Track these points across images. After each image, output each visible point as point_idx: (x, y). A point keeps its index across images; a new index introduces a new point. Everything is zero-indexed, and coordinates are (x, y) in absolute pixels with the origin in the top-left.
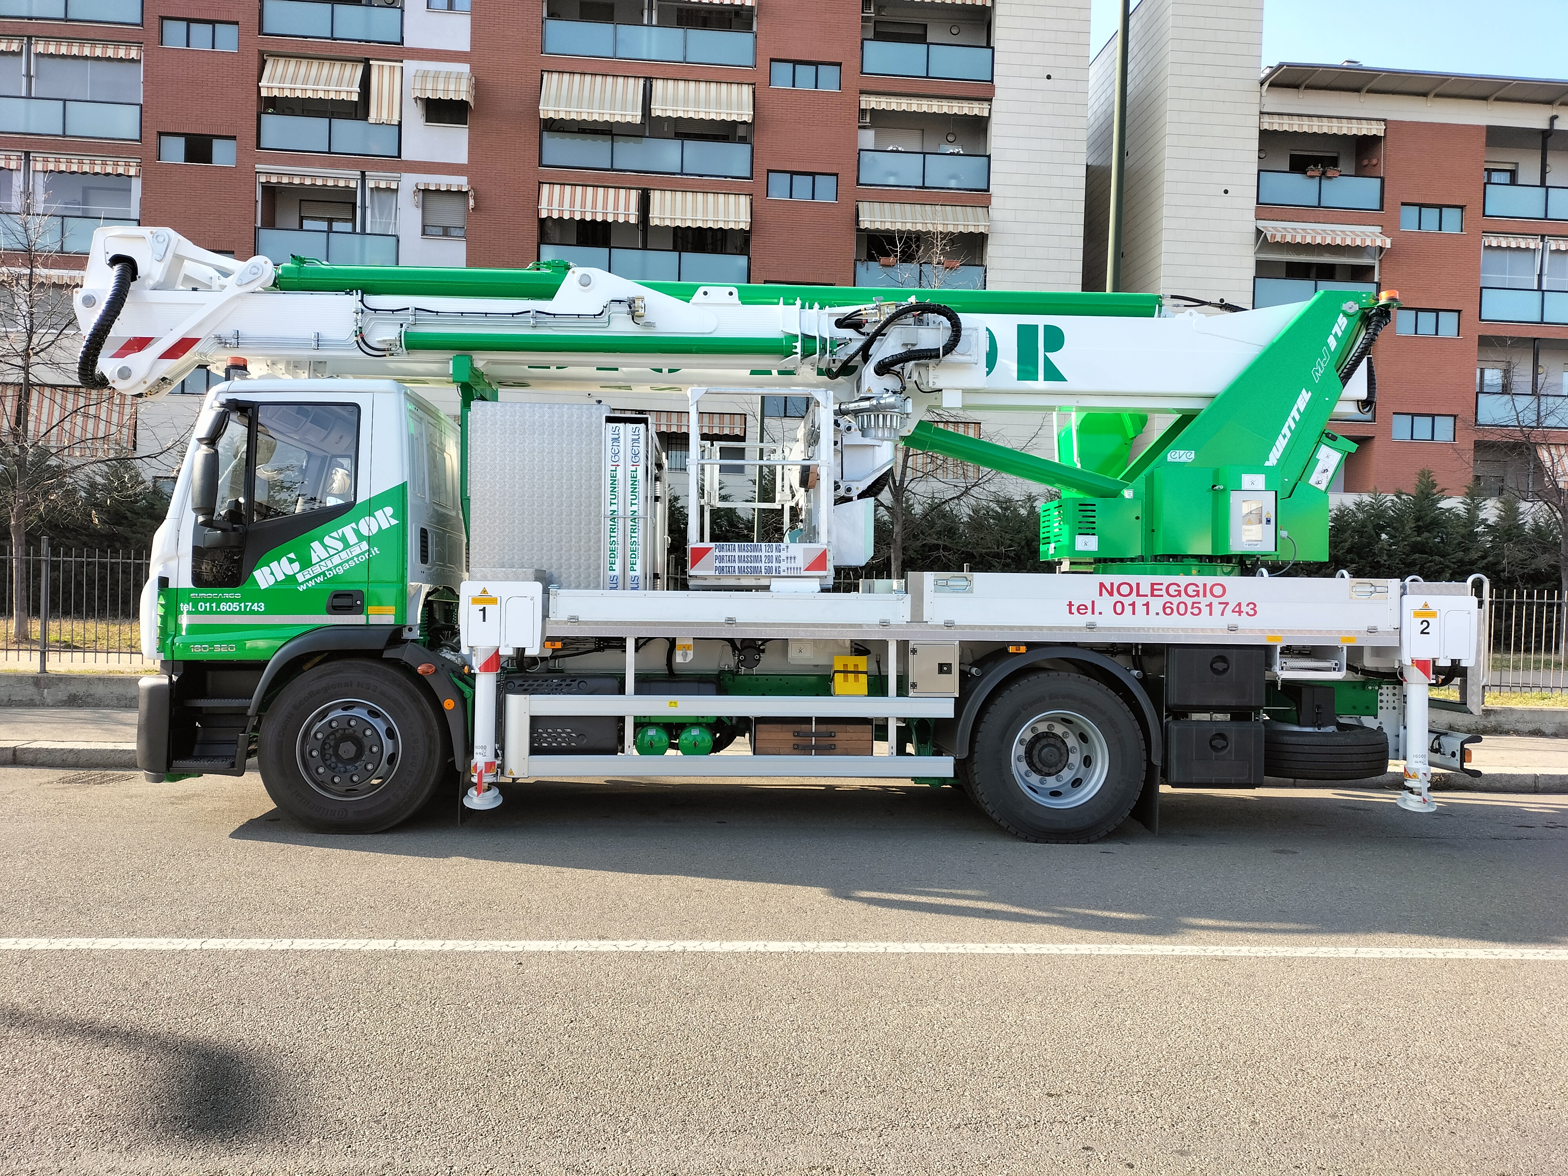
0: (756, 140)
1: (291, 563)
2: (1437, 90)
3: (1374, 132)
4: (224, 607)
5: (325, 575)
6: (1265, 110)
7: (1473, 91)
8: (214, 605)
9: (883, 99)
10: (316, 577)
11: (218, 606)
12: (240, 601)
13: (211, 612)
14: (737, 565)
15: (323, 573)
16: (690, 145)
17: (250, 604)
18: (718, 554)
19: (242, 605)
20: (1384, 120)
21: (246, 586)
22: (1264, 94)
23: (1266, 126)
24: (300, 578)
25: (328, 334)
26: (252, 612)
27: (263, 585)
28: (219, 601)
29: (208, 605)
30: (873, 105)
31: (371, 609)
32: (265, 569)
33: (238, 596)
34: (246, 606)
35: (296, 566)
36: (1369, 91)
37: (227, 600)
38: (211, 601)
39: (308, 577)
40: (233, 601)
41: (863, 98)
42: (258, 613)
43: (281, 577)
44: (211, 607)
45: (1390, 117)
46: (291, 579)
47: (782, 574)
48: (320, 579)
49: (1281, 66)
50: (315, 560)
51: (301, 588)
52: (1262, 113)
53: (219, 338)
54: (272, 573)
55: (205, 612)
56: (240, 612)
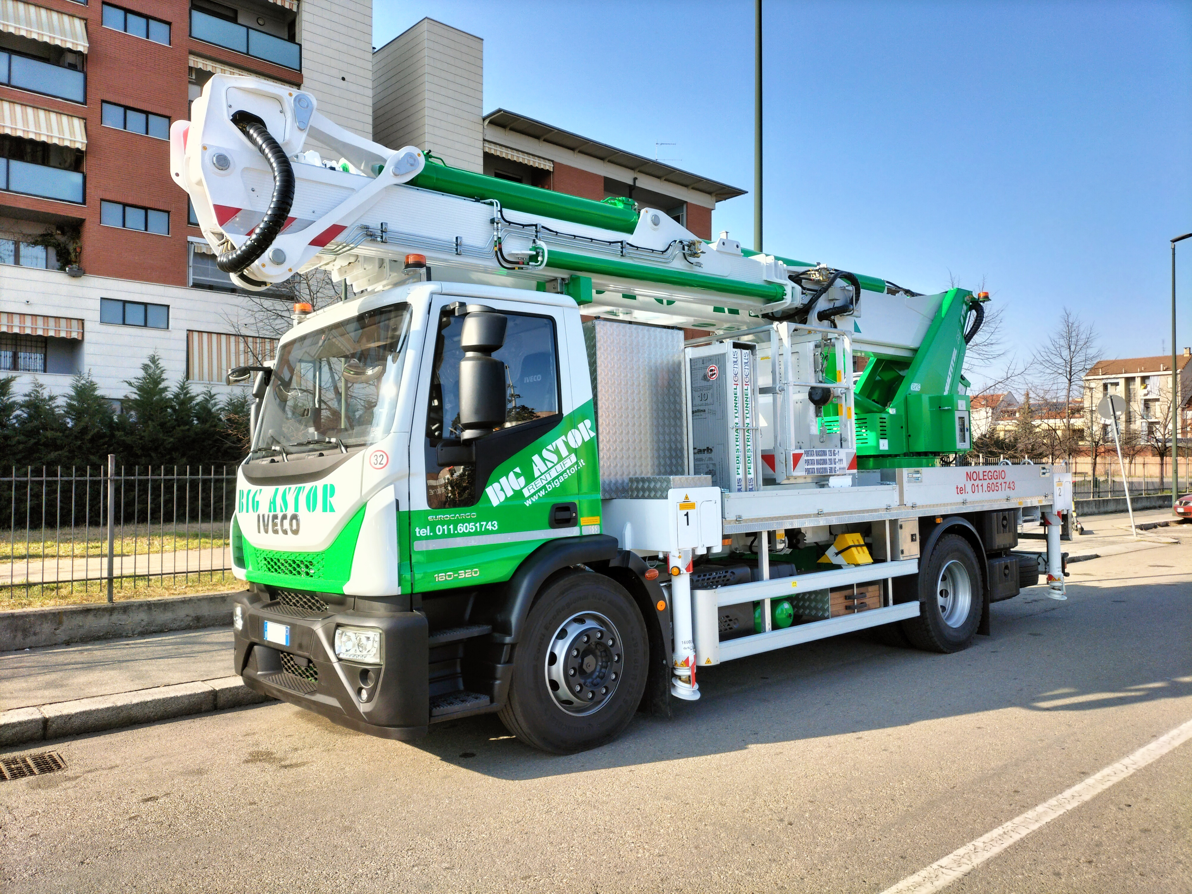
0: (90, 69)
1: (517, 478)
2: (581, 148)
3: (547, 168)
4: (461, 528)
5: (546, 489)
6: (486, 138)
7: (598, 153)
8: (451, 527)
9: (209, 63)
10: (539, 491)
11: (455, 529)
12: (475, 521)
13: (450, 536)
14: (816, 467)
15: (544, 487)
16: (15, 59)
17: (485, 523)
18: (806, 458)
19: (478, 525)
20: (552, 161)
21: (480, 505)
22: (485, 127)
23: (487, 150)
24: (526, 493)
25: (467, 241)
26: (488, 532)
27: (495, 503)
28: (456, 523)
29: (445, 527)
30: (200, 66)
31: (582, 520)
32: (496, 485)
33: (474, 515)
34: (481, 526)
35: (522, 480)
36: (545, 140)
37: (464, 521)
38: (449, 523)
39: (532, 491)
40: (469, 521)
41: (192, 58)
42: (492, 532)
43: (510, 493)
44: (449, 530)
45: (557, 160)
46: (518, 494)
47: (838, 473)
48: (542, 493)
49: (500, 110)
50: (537, 474)
51: (528, 503)
52: (484, 140)
53: (367, 228)
54: (502, 489)
55: (443, 536)
56: (476, 533)
